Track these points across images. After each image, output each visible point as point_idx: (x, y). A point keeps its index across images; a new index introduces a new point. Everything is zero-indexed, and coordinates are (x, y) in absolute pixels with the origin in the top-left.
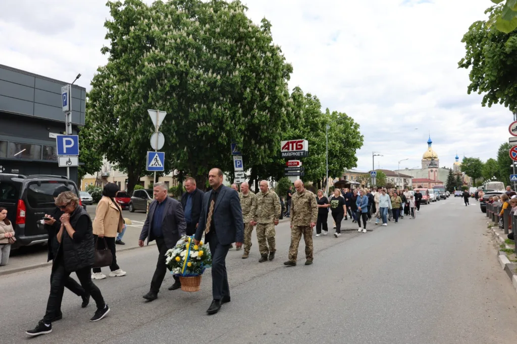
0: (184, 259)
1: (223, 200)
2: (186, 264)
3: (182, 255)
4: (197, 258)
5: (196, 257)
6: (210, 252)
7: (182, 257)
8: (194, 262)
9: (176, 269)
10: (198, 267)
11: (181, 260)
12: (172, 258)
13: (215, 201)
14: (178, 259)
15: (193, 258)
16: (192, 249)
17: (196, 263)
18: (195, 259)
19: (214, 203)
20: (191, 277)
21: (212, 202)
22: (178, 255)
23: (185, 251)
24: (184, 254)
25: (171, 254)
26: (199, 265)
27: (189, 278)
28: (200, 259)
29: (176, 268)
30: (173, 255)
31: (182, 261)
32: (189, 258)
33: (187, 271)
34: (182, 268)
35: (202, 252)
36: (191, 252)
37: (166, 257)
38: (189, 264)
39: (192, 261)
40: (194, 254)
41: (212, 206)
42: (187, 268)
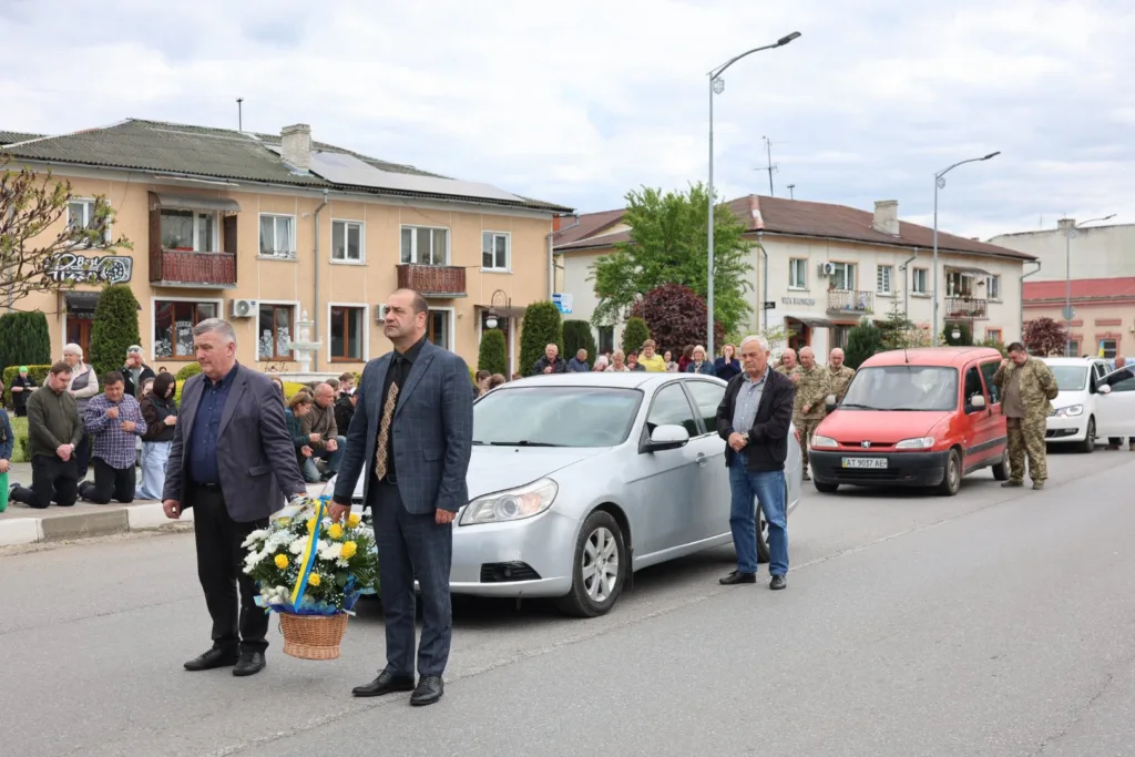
0: (299, 560)
1: (423, 383)
2: (305, 577)
3: (294, 549)
4: (338, 564)
5: (335, 560)
6: (375, 550)
7: (296, 556)
8: (329, 574)
9: (272, 591)
10: (338, 589)
11: (292, 564)
12: (263, 554)
13: (400, 387)
14: (281, 560)
15: (325, 562)
16: (324, 535)
17: (332, 576)
18: (331, 565)
19: (397, 389)
20: (317, 618)
21: (394, 388)
22: (282, 549)
23: (304, 538)
24: (301, 547)
25: (261, 544)
26: (341, 582)
27: (310, 618)
28: (345, 565)
29: (274, 586)
30: (269, 548)
31: (293, 567)
32: (316, 561)
33: (306, 598)
34: (291, 587)
35: (352, 546)
36: (321, 544)
37: (246, 552)
38: (315, 579)
39: (322, 570)
40: (329, 551)
41: (391, 399)
42: (308, 589)
